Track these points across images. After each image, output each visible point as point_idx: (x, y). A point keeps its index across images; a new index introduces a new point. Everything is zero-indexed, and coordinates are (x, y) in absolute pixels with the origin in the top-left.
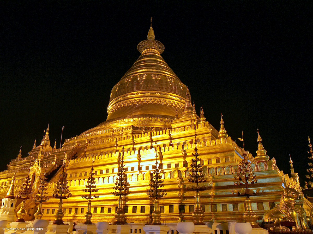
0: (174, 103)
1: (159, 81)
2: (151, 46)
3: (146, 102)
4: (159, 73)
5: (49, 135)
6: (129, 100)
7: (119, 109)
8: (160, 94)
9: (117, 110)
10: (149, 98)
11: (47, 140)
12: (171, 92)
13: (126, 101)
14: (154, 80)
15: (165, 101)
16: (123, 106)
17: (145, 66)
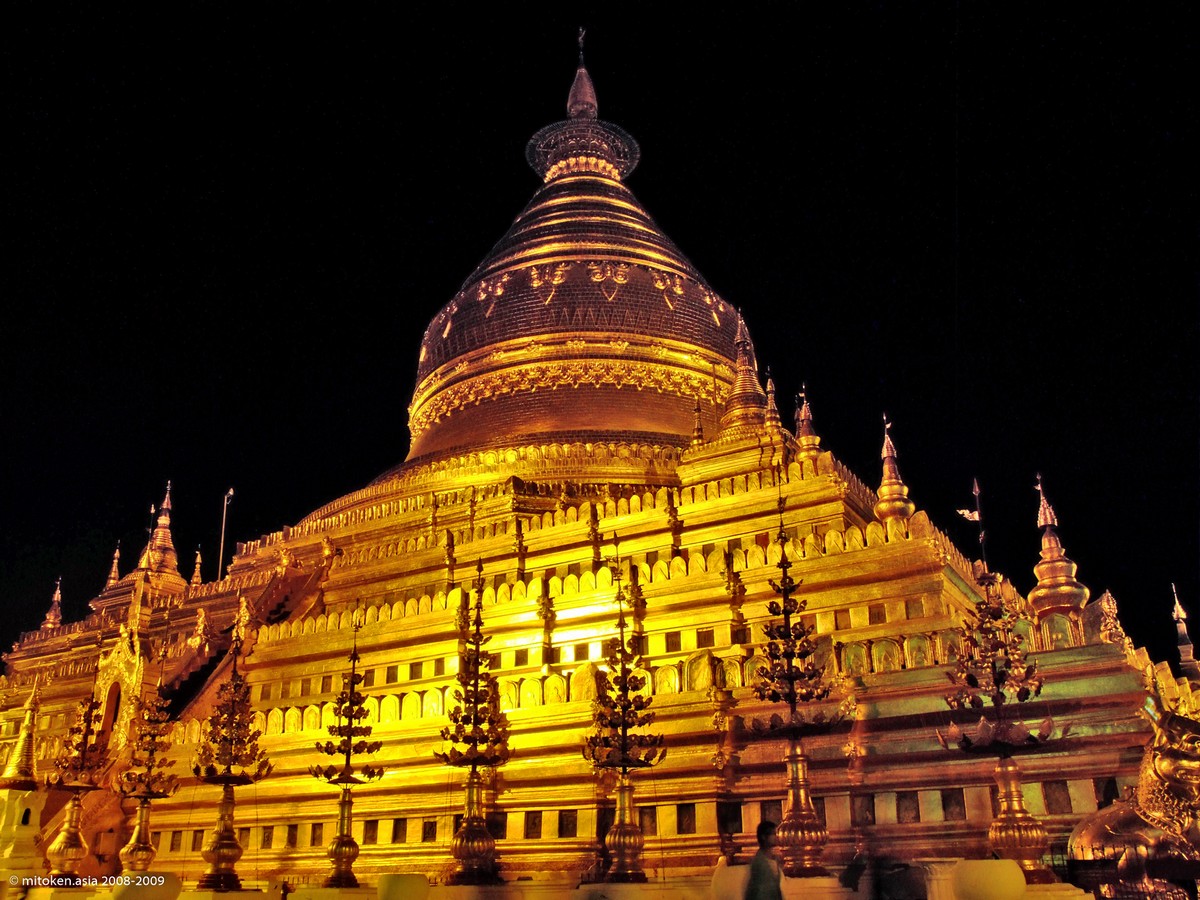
0: (687, 379)
1: (619, 291)
2: (583, 147)
3: (570, 381)
4: (621, 258)
5: (171, 527)
6: (499, 372)
7: (455, 411)
8: (627, 344)
9: (449, 414)
10: (582, 362)
11: (164, 550)
12: (673, 335)
13: (484, 377)
14: (599, 286)
15: (650, 372)
16: (472, 398)
17: (563, 228)
